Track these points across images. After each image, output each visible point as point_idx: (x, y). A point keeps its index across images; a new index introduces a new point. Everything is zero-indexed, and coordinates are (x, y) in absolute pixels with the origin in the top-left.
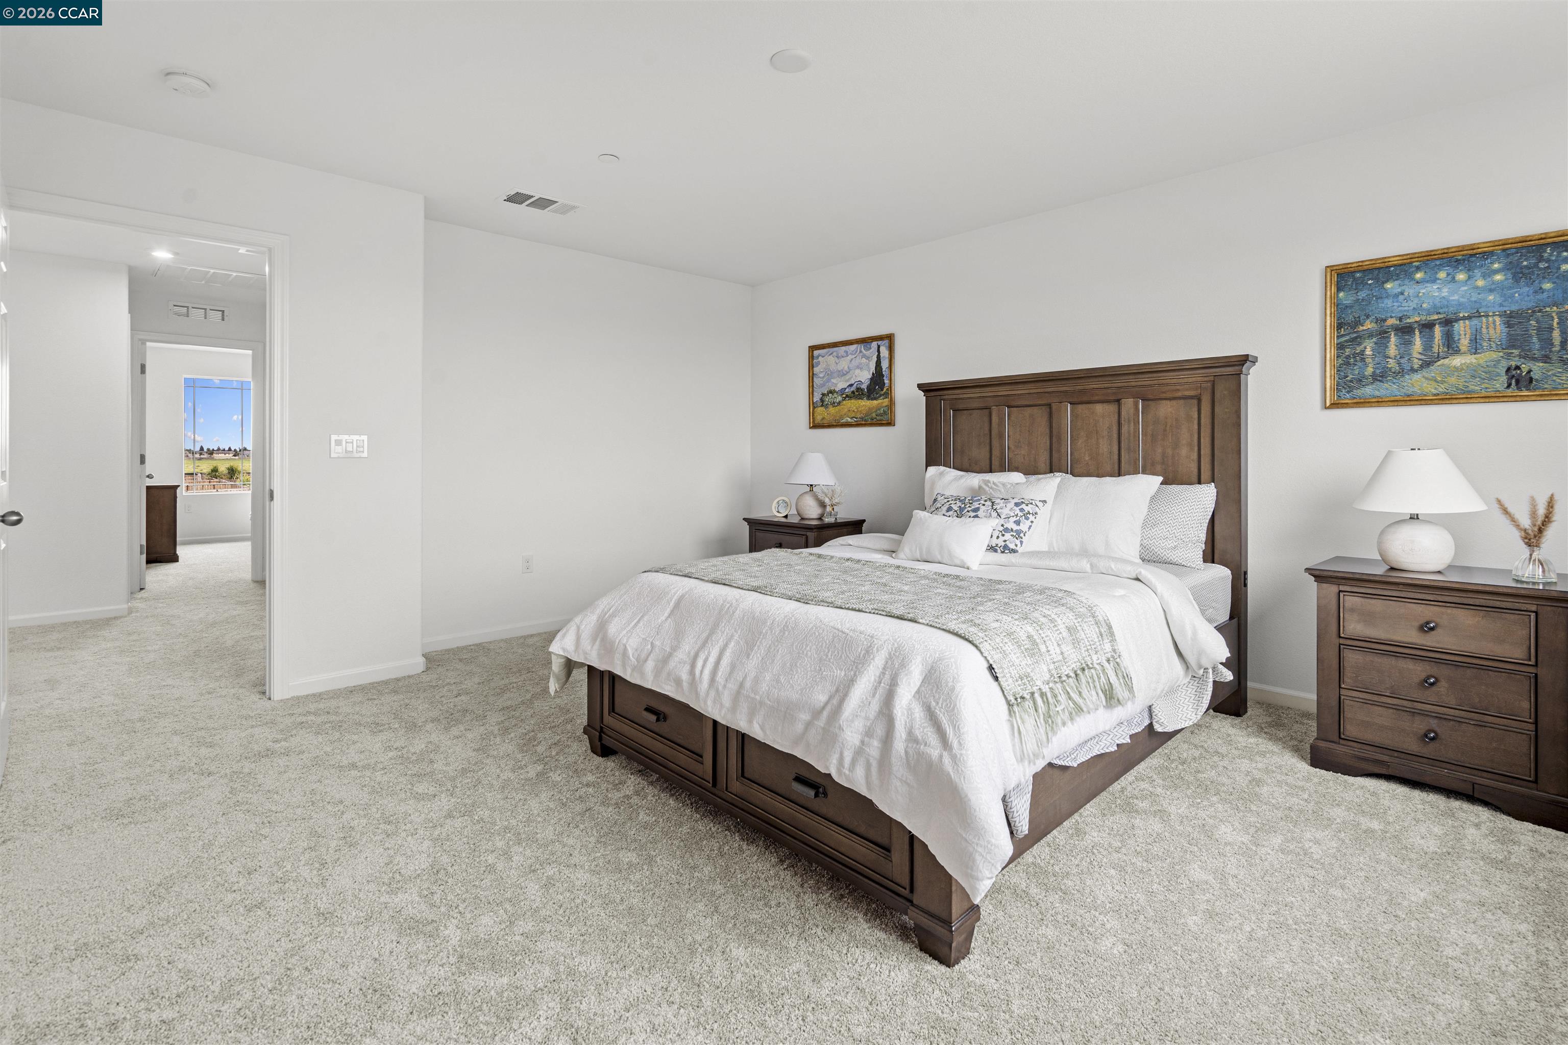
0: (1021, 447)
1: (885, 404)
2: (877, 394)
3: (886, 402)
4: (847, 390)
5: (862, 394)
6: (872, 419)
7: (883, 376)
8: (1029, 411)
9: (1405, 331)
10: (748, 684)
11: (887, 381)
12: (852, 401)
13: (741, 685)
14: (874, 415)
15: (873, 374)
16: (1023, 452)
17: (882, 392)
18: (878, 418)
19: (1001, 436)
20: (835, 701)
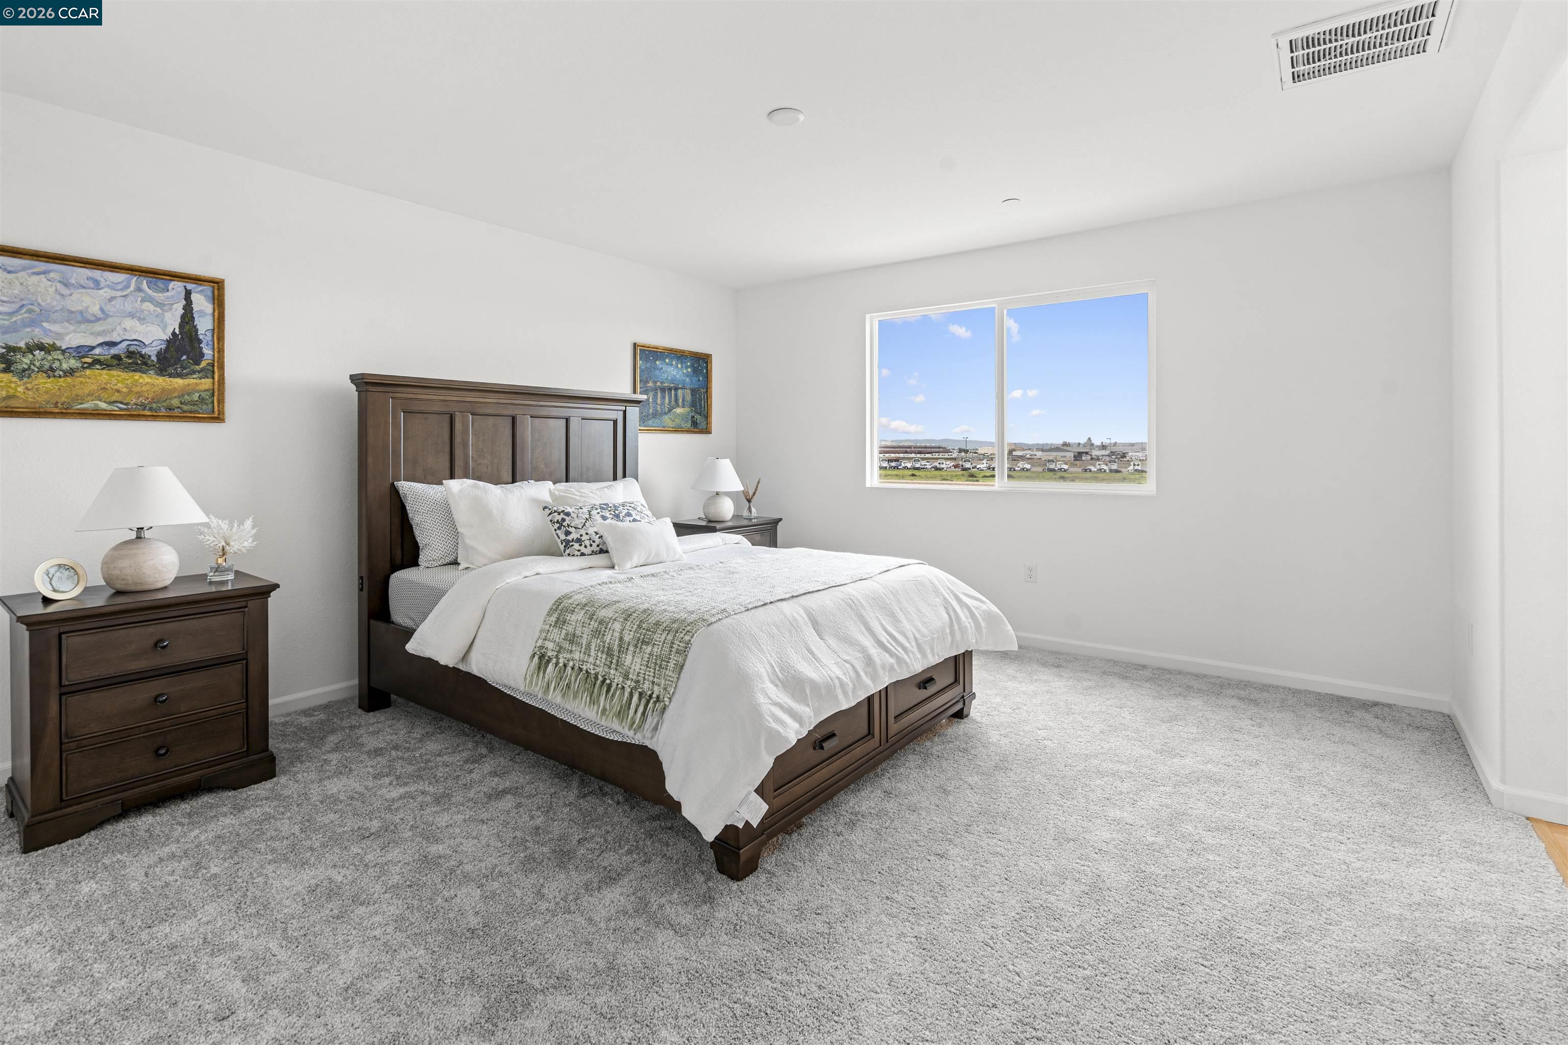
0: (484, 456)
1: (203, 387)
2: (183, 368)
3: (206, 383)
4: (97, 351)
5: (145, 364)
6: (170, 409)
7: (200, 341)
8: (491, 420)
9: (663, 390)
10: (917, 636)
11: (207, 351)
12: (114, 373)
13: (916, 639)
14: (175, 402)
15: (174, 334)
16: (486, 462)
17: (197, 368)
18: (185, 407)
19: (465, 445)
20: (952, 613)
